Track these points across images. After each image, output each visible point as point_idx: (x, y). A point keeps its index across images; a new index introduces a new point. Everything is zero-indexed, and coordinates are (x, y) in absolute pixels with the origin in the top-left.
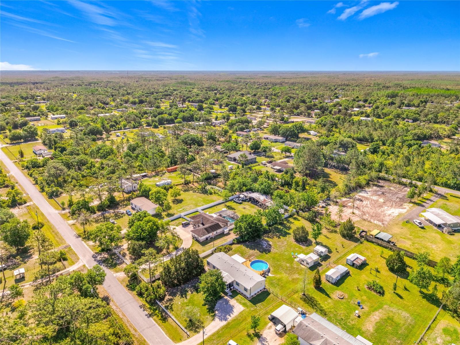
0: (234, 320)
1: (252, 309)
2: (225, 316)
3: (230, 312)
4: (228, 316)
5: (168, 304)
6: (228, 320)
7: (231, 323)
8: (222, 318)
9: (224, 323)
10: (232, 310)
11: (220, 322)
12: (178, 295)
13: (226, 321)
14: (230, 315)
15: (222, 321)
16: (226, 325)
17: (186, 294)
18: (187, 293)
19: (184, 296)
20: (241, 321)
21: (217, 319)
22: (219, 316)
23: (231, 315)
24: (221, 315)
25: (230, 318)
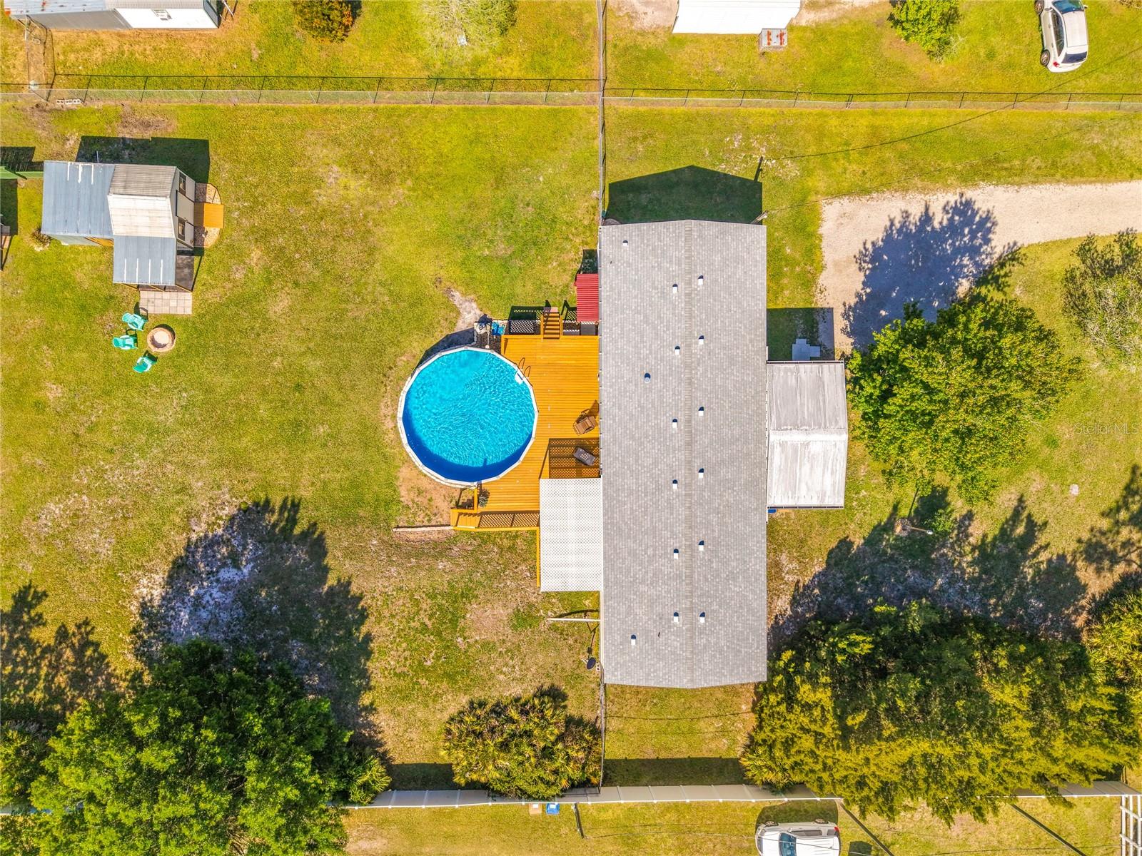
0: (932, 176)
1: (792, 169)
2: (952, 230)
3: (908, 235)
4: (939, 219)
5: (1125, 533)
6: (952, 198)
7: (952, 171)
8: (973, 235)
9: (986, 198)
10: (888, 239)
11: (997, 215)
12: (1043, 556)
13: (968, 204)
14: (927, 218)
15: (987, 218)
16: (987, 177)
17: (1004, 535)
18: (993, 532)
19: (1020, 530)
20: (904, 146)
21: (999, 243)
22: (974, 251)
23: (916, 212)
24: (959, 251)
25: (940, 202)
